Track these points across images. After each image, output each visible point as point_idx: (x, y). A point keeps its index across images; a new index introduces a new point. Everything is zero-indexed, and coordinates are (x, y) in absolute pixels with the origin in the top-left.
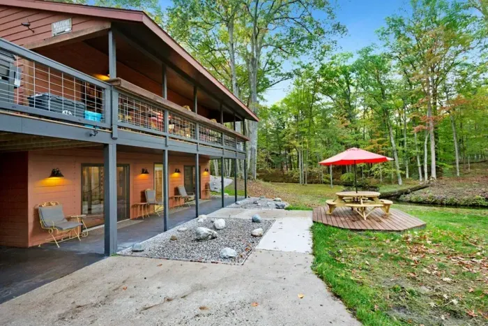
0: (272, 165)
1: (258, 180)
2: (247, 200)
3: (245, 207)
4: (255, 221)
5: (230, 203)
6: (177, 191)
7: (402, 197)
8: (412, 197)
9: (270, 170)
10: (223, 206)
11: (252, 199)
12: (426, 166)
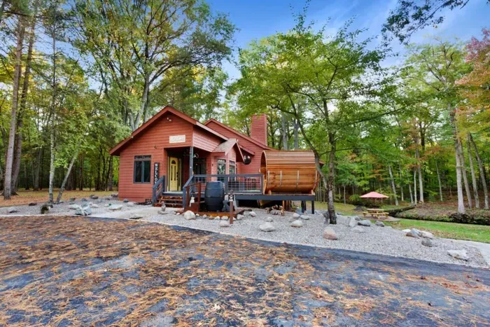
7: (397, 214)
8: (404, 214)
12: (415, 193)
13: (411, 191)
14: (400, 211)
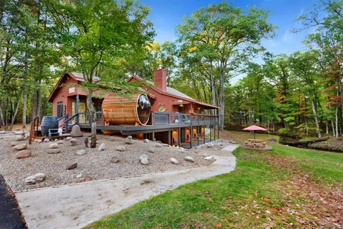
0: (235, 121)
1: (224, 130)
2: (219, 140)
3: (218, 142)
4: (221, 145)
5: (213, 140)
6: (195, 135)
7: (309, 145)
8: (315, 145)
9: (233, 124)
10: (211, 141)
11: (221, 139)
12: (337, 127)
13: (333, 126)
14: (312, 142)
